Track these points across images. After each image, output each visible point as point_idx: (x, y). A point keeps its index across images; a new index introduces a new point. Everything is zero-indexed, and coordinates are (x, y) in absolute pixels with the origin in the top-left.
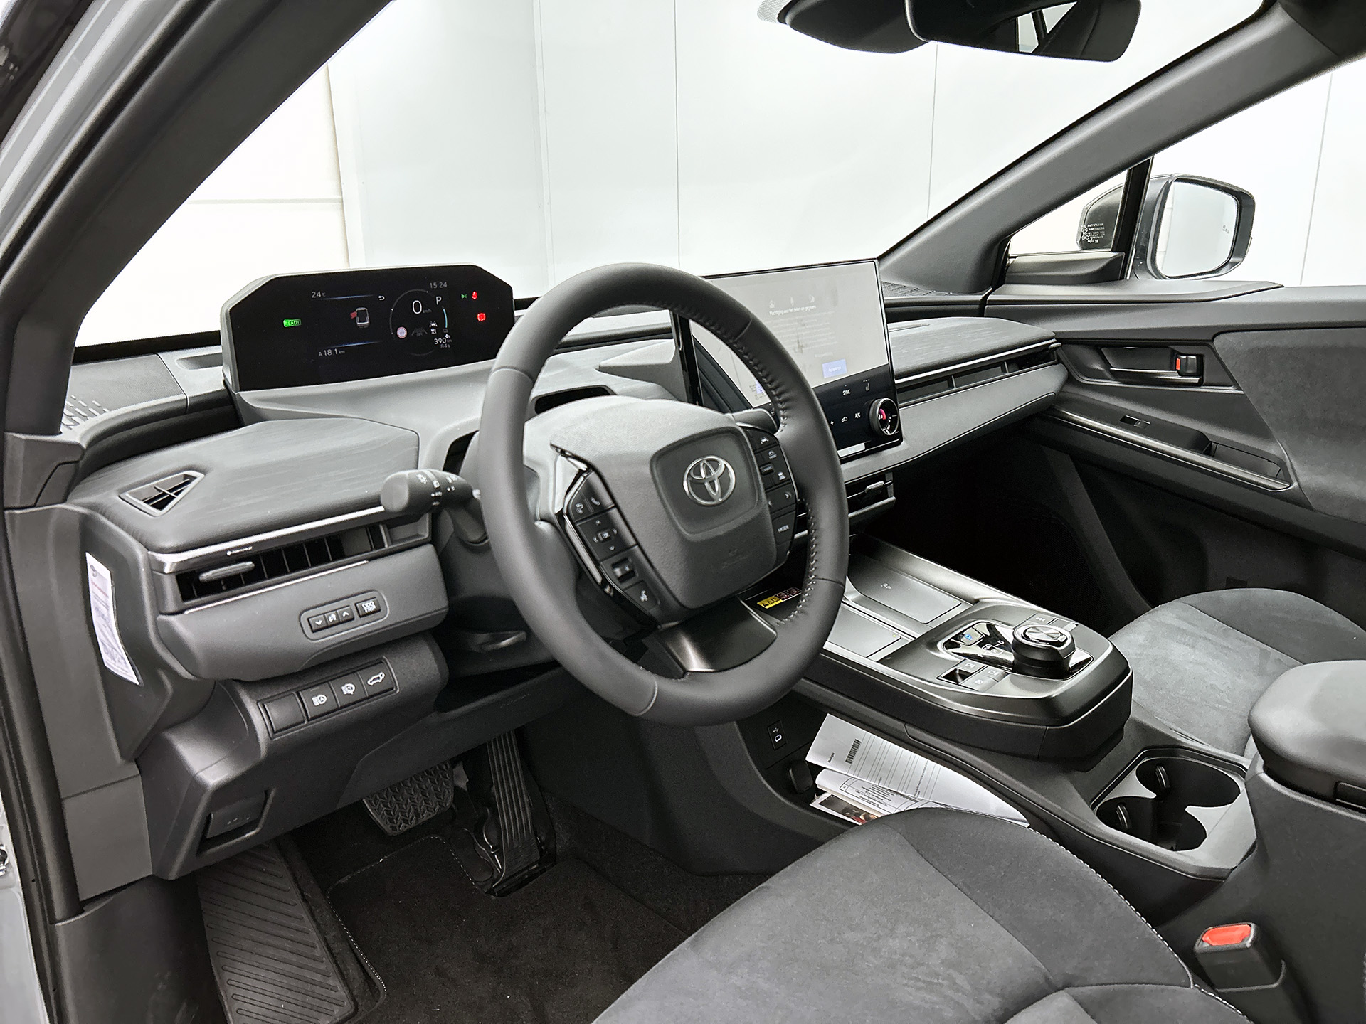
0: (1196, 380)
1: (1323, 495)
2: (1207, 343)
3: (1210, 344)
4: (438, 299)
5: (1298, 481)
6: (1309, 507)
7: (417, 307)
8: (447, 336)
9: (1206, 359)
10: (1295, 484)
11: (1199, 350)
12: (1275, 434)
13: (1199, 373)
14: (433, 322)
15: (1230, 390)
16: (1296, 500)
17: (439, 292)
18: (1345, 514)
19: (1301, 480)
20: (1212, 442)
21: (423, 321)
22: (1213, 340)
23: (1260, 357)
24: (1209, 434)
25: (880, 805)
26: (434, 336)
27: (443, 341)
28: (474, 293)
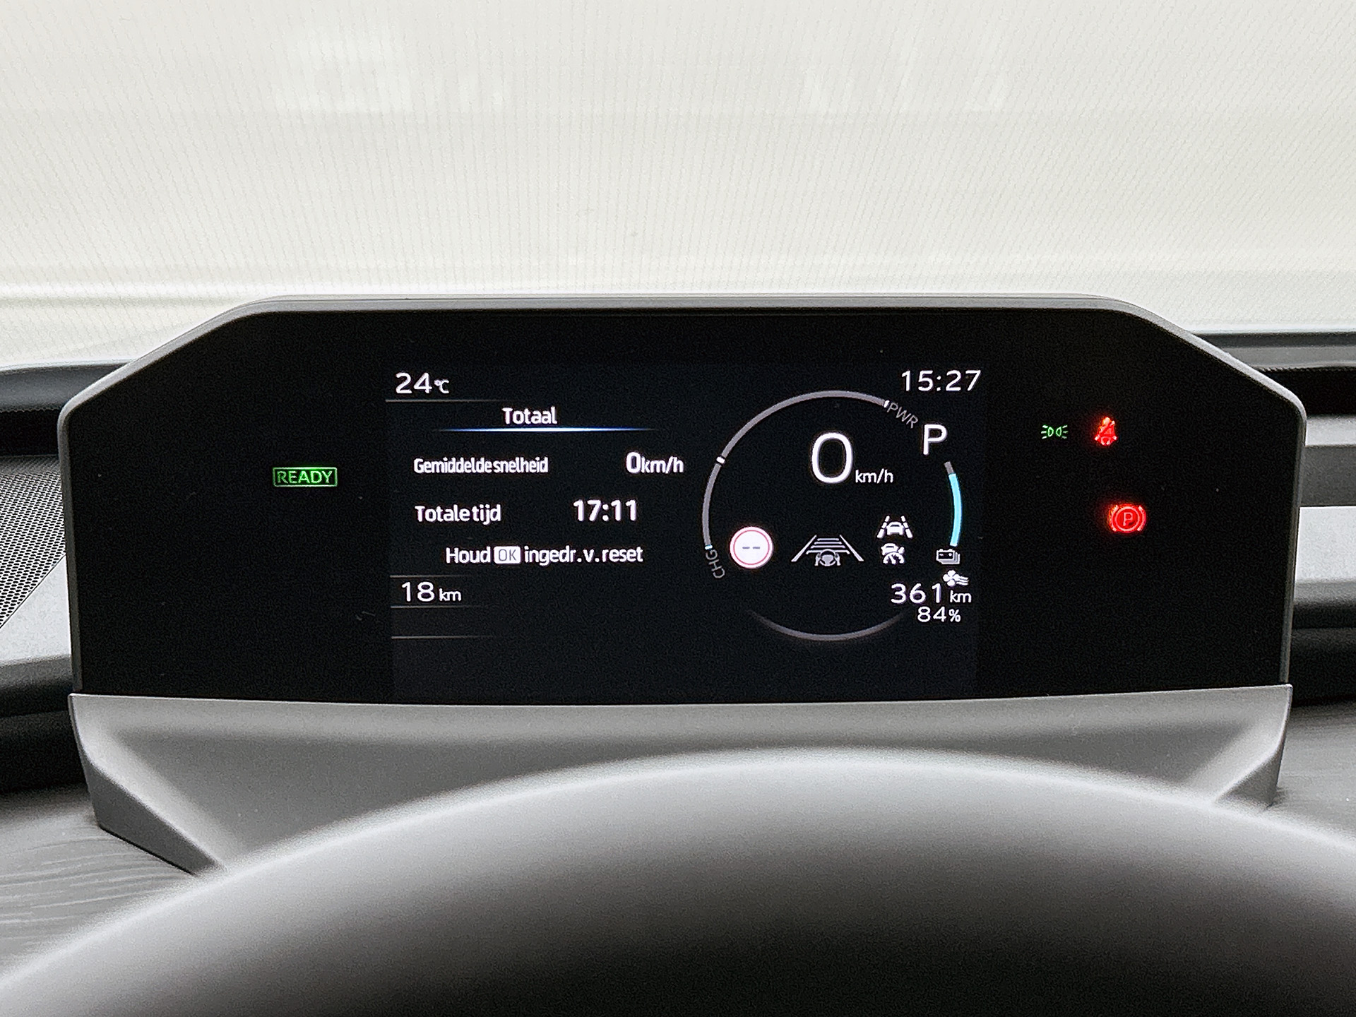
7: (832, 458)
8: (951, 578)
14: (896, 519)
26: (896, 572)
27: (930, 595)
28: (1107, 421)
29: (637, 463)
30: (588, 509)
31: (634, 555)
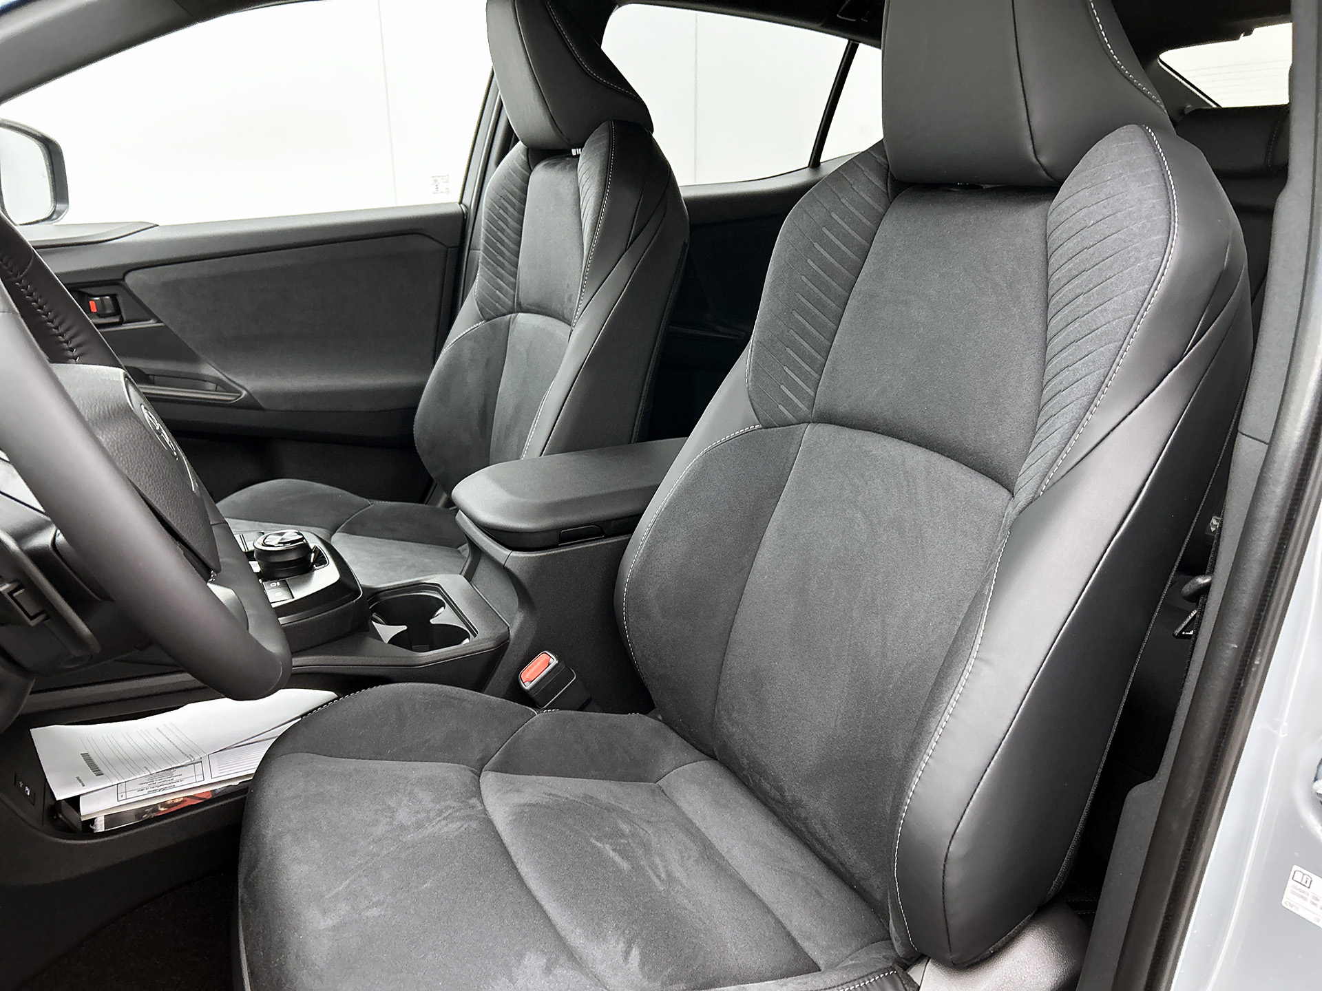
0: (117, 320)
1: (269, 395)
2: (118, 282)
3: (122, 282)
5: (246, 390)
6: (260, 408)
9: (120, 299)
10: (244, 393)
11: (112, 290)
12: (203, 357)
13: (117, 312)
15: (151, 323)
16: (249, 404)
18: (289, 406)
19: (248, 388)
20: (149, 375)
22: (123, 279)
23: (171, 288)
24: (146, 368)
25: (176, 784)
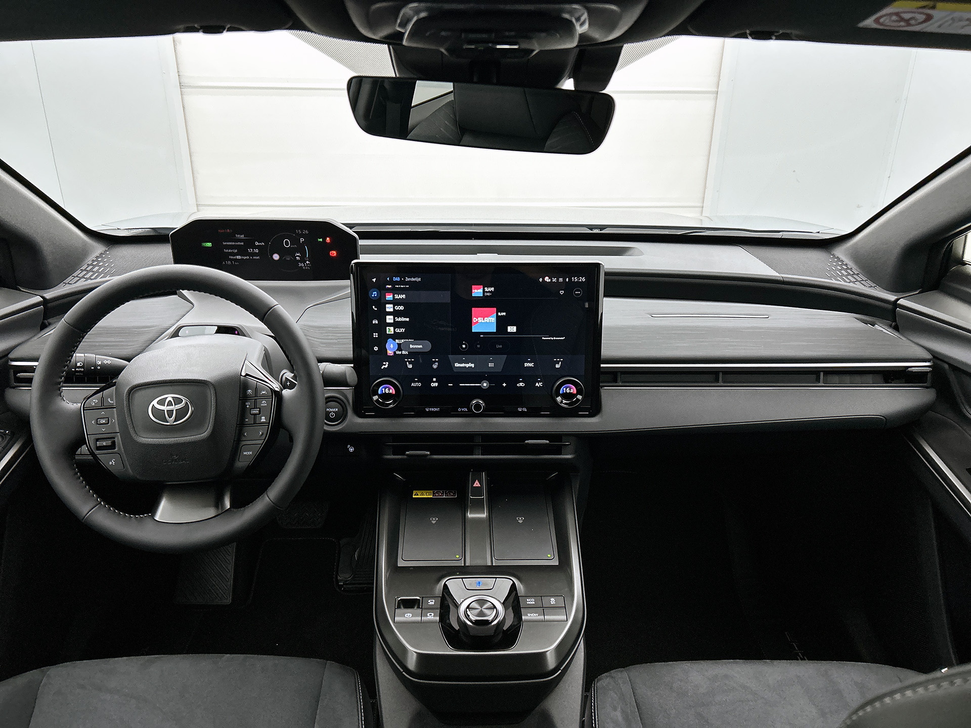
4: (302, 240)
7: (287, 243)
8: (307, 262)
14: (298, 253)
17: (302, 236)
21: (291, 252)
26: (299, 261)
27: (305, 265)
28: (328, 238)
29: (257, 244)
30: (250, 250)
31: (258, 258)
